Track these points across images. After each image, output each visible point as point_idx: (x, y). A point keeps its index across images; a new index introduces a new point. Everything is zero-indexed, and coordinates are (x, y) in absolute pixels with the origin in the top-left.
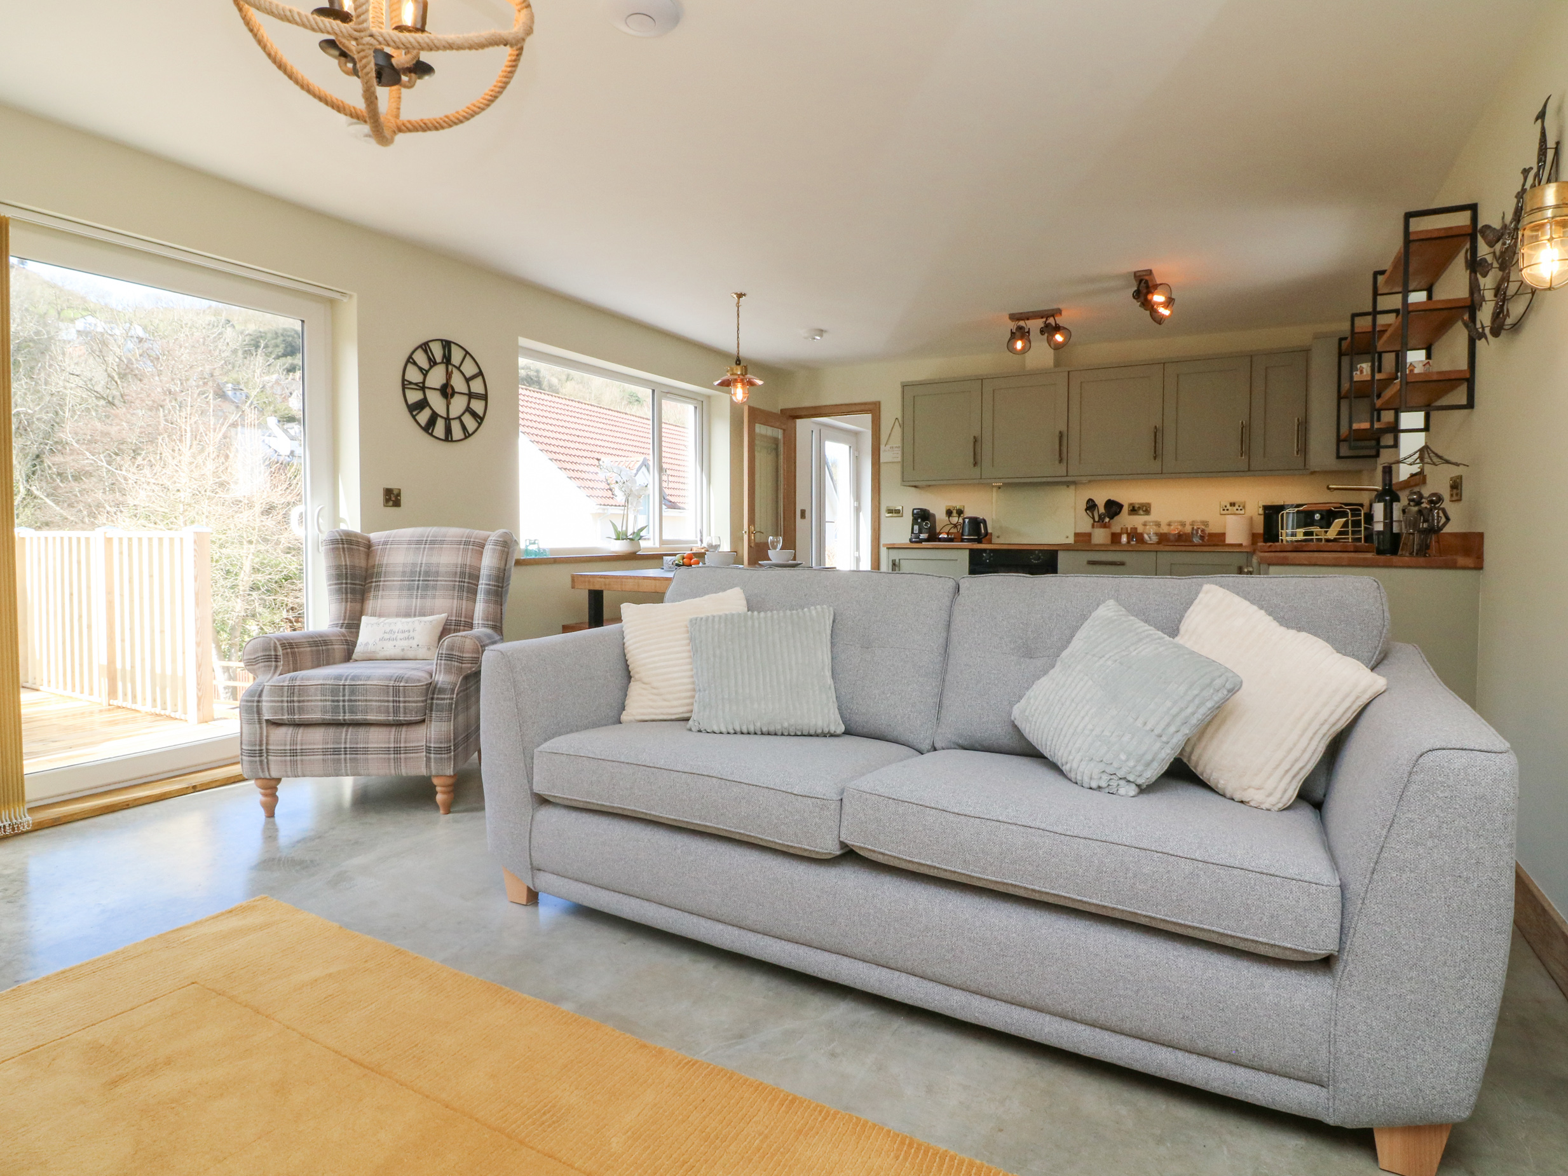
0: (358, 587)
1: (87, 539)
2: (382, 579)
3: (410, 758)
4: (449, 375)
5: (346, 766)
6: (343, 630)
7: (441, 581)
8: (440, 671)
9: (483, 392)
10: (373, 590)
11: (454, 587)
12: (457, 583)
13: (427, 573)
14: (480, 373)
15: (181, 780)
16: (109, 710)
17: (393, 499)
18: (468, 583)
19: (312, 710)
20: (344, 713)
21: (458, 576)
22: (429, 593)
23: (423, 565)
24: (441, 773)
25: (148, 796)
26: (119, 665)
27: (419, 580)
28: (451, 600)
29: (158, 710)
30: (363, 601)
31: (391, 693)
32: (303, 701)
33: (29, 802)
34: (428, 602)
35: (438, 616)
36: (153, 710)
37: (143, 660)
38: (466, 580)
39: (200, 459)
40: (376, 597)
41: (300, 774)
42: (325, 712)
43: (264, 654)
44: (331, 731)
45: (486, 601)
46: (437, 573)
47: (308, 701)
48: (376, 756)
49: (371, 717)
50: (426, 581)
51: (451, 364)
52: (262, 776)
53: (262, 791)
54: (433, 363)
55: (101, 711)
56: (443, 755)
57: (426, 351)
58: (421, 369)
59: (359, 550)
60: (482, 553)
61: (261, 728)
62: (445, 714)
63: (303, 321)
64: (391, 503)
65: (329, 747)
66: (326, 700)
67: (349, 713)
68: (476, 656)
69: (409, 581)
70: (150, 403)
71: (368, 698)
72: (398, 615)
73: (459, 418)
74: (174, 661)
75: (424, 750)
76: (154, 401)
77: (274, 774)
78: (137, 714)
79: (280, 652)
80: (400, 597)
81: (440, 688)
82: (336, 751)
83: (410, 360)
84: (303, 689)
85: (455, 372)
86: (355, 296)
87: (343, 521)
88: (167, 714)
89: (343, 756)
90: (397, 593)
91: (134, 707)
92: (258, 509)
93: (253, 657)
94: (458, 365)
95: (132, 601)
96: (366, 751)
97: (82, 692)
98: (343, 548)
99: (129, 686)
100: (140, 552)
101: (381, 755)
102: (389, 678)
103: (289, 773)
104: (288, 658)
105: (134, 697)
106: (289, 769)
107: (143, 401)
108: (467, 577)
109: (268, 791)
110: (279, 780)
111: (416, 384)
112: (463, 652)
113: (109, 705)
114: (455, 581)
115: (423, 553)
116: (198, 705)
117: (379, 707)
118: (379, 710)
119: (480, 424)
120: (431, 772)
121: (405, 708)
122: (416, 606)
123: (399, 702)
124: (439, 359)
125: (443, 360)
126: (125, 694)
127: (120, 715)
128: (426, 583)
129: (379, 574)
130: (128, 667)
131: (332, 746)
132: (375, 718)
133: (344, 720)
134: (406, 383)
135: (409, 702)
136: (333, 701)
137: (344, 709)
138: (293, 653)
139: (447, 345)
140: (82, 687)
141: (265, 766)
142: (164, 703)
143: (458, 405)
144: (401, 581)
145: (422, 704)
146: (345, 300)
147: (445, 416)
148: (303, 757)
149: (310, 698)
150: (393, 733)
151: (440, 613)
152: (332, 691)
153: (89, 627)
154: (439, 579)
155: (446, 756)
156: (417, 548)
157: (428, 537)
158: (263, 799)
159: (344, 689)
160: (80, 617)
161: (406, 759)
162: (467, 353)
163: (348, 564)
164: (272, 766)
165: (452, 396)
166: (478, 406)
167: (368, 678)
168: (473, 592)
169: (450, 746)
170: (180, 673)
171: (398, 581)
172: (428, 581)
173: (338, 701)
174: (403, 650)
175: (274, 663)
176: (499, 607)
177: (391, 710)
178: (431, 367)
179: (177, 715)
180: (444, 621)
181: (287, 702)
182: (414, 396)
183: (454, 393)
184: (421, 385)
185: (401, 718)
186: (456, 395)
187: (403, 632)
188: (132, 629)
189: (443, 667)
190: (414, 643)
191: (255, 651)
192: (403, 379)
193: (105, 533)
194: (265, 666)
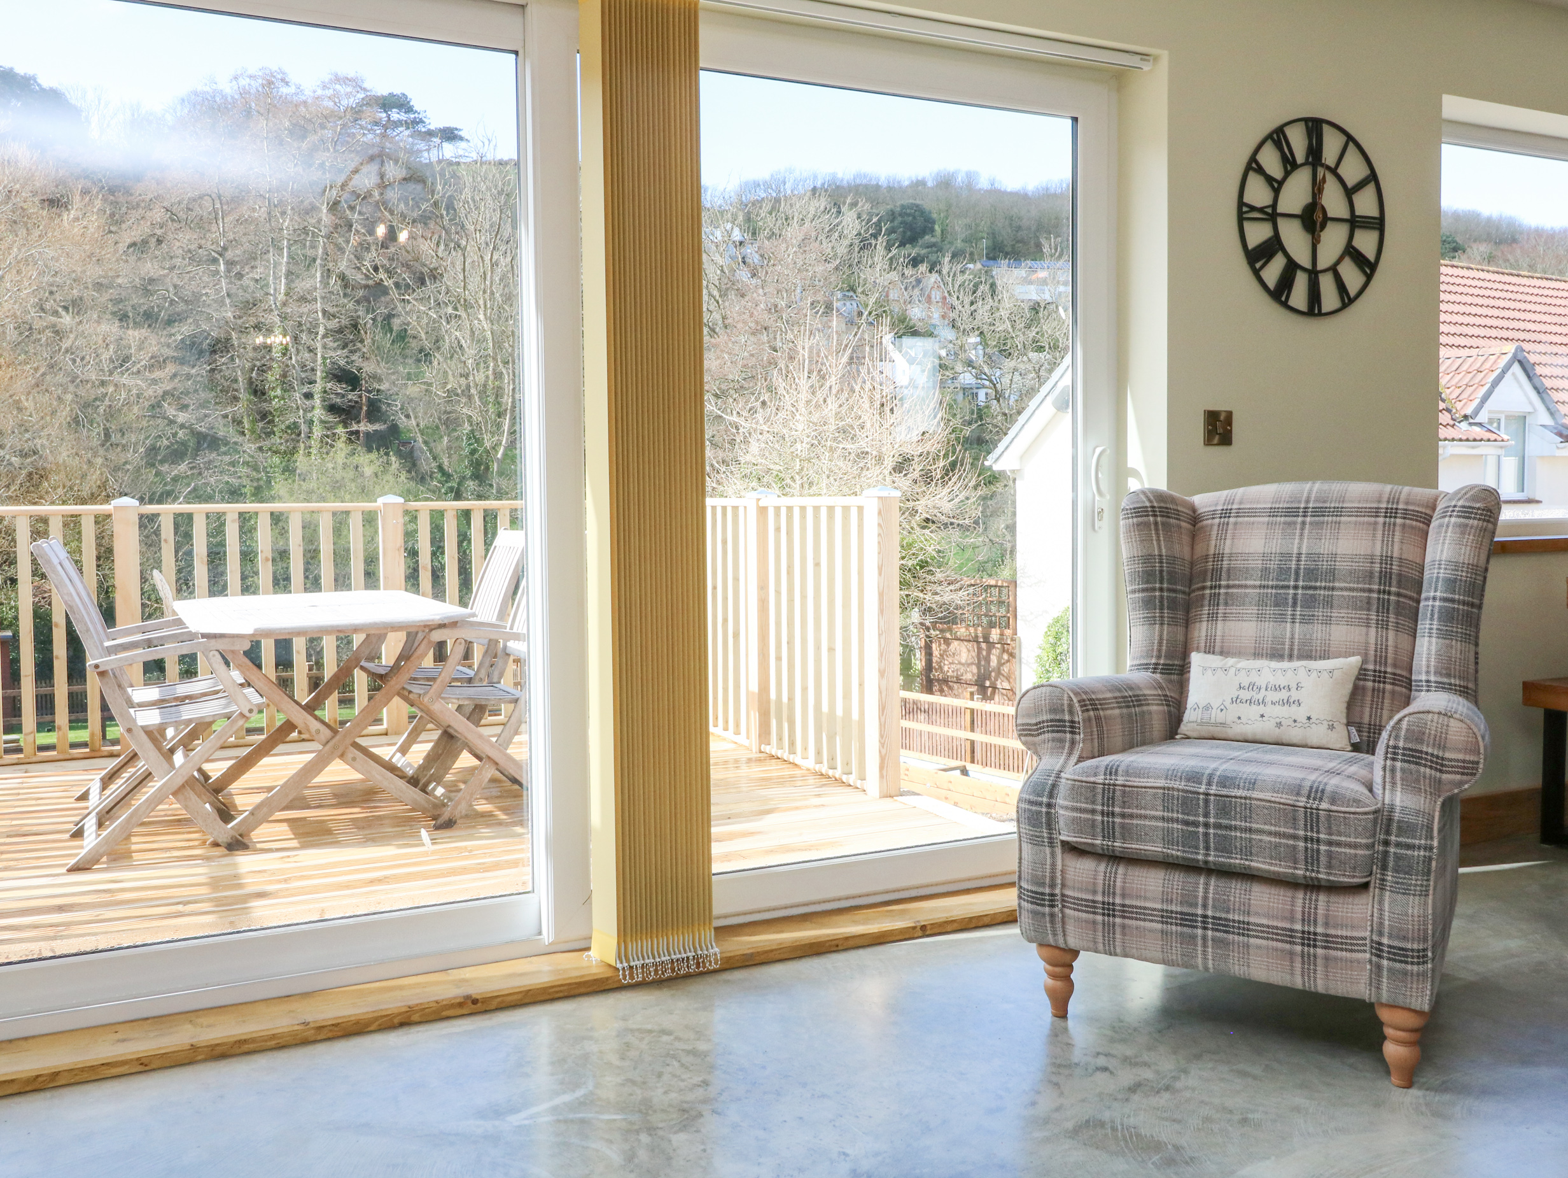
0: (1180, 596)
1: (735, 509)
2: (1223, 583)
3: (1336, 959)
4: (1317, 188)
5: (1204, 952)
6: (1158, 676)
7: (1341, 589)
8: (1394, 784)
9: (1375, 213)
10: (1206, 602)
11: (1368, 603)
12: (1375, 595)
13: (1311, 574)
14: (1372, 177)
15: (903, 912)
16: (759, 760)
17: (1220, 430)
18: (1398, 595)
19: (1146, 834)
20: (1207, 848)
21: (1377, 580)
22: (1319, 612)
23: (1303, 558)
24: (1400, 1001)
25: (863, 935)
26: (773, 696)
27: (1296, 587)
28: (1364, 629)
29: (824, 768)
30: (1187, 623)
31: (1302, 823)
32: (1131, 816)
33: (718, 918)
34: (1317, 631)
35: (1342, 660)
36: (817, 767)
37: (805, 689)
38: (1393, 589)
39: (820, 395)
40: (1213, 617)
41: (1118, 950)
42: (1168, 838)
43: (1052, 717)
44: (1177, 880)
45: (1444, 635)
46: (1332, 574)
47: (1140, 817)
48: (1264, 942)
49: (1259, 864)
50: (1310, 588)
51: (1322, 165)
52: (1052, 942)
53: (1049, 968)
54: (1290, 164)
55: (749, 760)
56: (1409, 967)
57: (1278, 145)
58: (1269, 179)
59: (1180, 527)
60: (1426, 534)
61: (1053, 855)
62: (1415, 880)
63: (1075, 120)
64: (1216, 440)
65: (1174, 908)
66: (1172, 820)
67: (1216, 849)
68: (1472, 758)
69: (1277, 587)
70: (753, 325)
71: (1254, 826)
72: (1257, 655)
73: (1333, 269)
74: (847, 695)
75: (1368, 948)
76: (757, 323)
77: (1072, 942)
78: (797, 772)
79: (1079, 717)
80: (1260, 617)
81: (1399, 821)
82: (1187, 920)
83: (1253, 166)
84: (1130, 794)
85: (1330, 178)
86: (1165, 55)
87: (1135, 473)
88: (837, 776)
89: (1200, 932)
90: (1254, 610)
91: (791, 758)
92: (889, 463)
93: (1034, 721)
94: (1333, 166)
95: (791, 600)
96: (1244, 929)
97: (726, 729)
98: (1156, 523)
99: (786, 725)
100: (803, 528)
101: (1275, 944)
102: (1297, 790)
103: (1101, 947)
104: (1091, 727)
105: (792, 743)
106: (1100, 939)
107: (745, 322)
108: (1394, 582)
109: (1058, 970)
110: (1075, 953)
111: (1261, 210)
112: (1445, 749)
113: (761, 752)
114: (1370, 591)
115: (1302, 535)
116: (881, 768)
117: (1277, 846)
118: (1275, 853)
119: (1369, 278)
120: (1379, 994)
121: (1330, 854)
122: (1292, 638)
123: (1318, 841)
124: (1300, 156)
125: (1307, 158)
126: (780, 739)
127: (774, 770)
128: (1311, 592)
129: (1217, 573)
130: (785, 699)
131: (1179, 909)
132: (1266, 867)
133: (1206, 862)
134: (1245, 209)
135: (1339, 844)
136: (1186, 823)
137: (1207, 842)
138: (1098, 718)
139: (1314, 127)
140: (726, 722)
141: (1059, 926)
142: (832, 759)
143: (1333, 240)
144: (1260, 587)
145: (1367, 852)
146: (1146, 67)
147: (1308, 265)
148: (1127, 921)
149: (1143, 812)
150: (1299, 902)
151: (1347, 655)
152: (1184, 803)
153: (736, 635)
154: (1337, 584)
155: (1415, 968)
156: (1289, 524)
157: (1307, 501)
158: (1050, 982)
159: (1206, 802)
160: (725, 620)
161: (1327, 958)
162: (1350, 138)
163: (1164, 552)
164: (1070, 928)
165: (1323, 227)
166: (1366, 242)
167: (1252, 784)
168: (1410, 616)
169: (1424, 950)
170: (855, 716)
171: (1254, 587)
172: (1315, 588)
173: (1195, 824)
174: (1279, 725)
175: (1068, 736)
176: (1472, 647)
177: (1301, 856)
178: (1287, 174)
179: (851, 779)
180: (1356, 672)
181: (1103, 813)
182: (1258, 233)
183: (1326, 219)
184: (1269, 210)
185: (1320, 876)
186: (1329, 224)
187: (1278, 688)
188: (790, 643)
189: (1398, 774)
190: (1301, 713)
191: (1037, 710)
192: (1241, 203)
193: (758, 500)
194: (1054, 740)
